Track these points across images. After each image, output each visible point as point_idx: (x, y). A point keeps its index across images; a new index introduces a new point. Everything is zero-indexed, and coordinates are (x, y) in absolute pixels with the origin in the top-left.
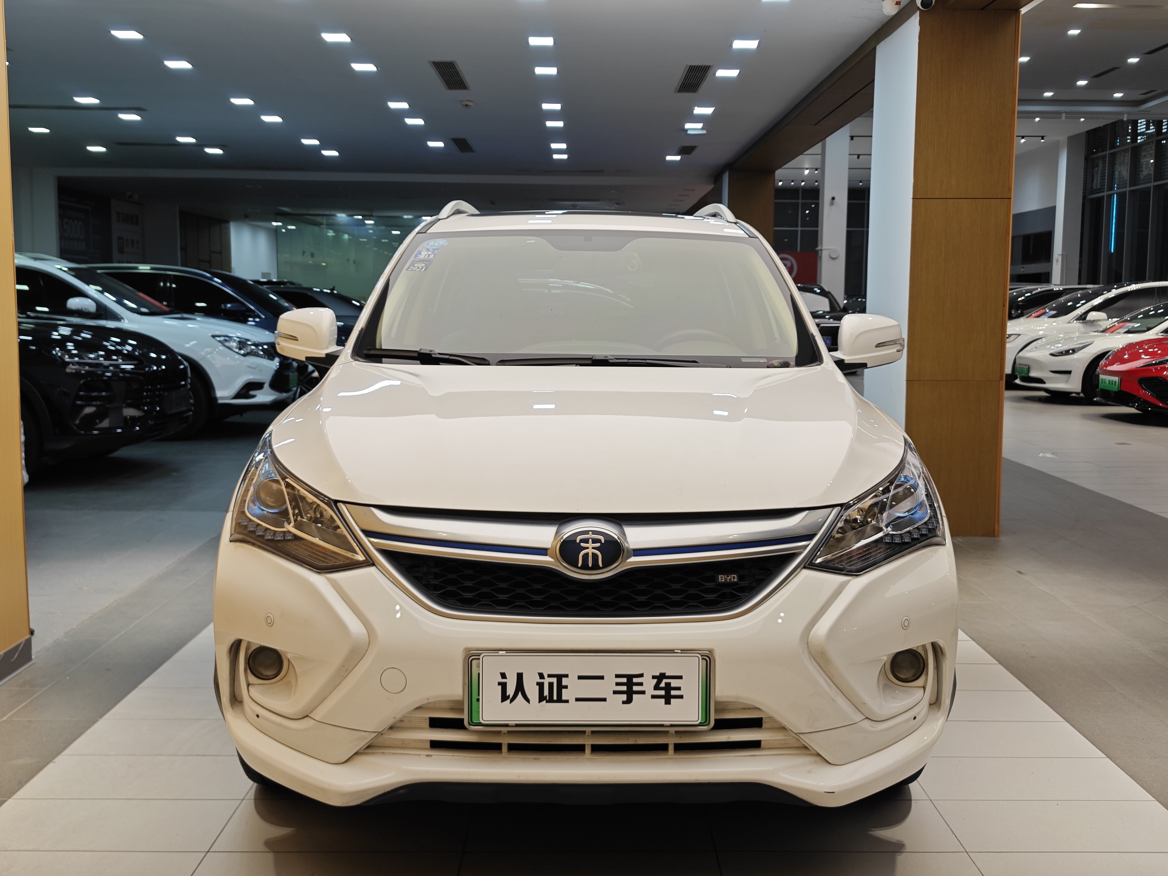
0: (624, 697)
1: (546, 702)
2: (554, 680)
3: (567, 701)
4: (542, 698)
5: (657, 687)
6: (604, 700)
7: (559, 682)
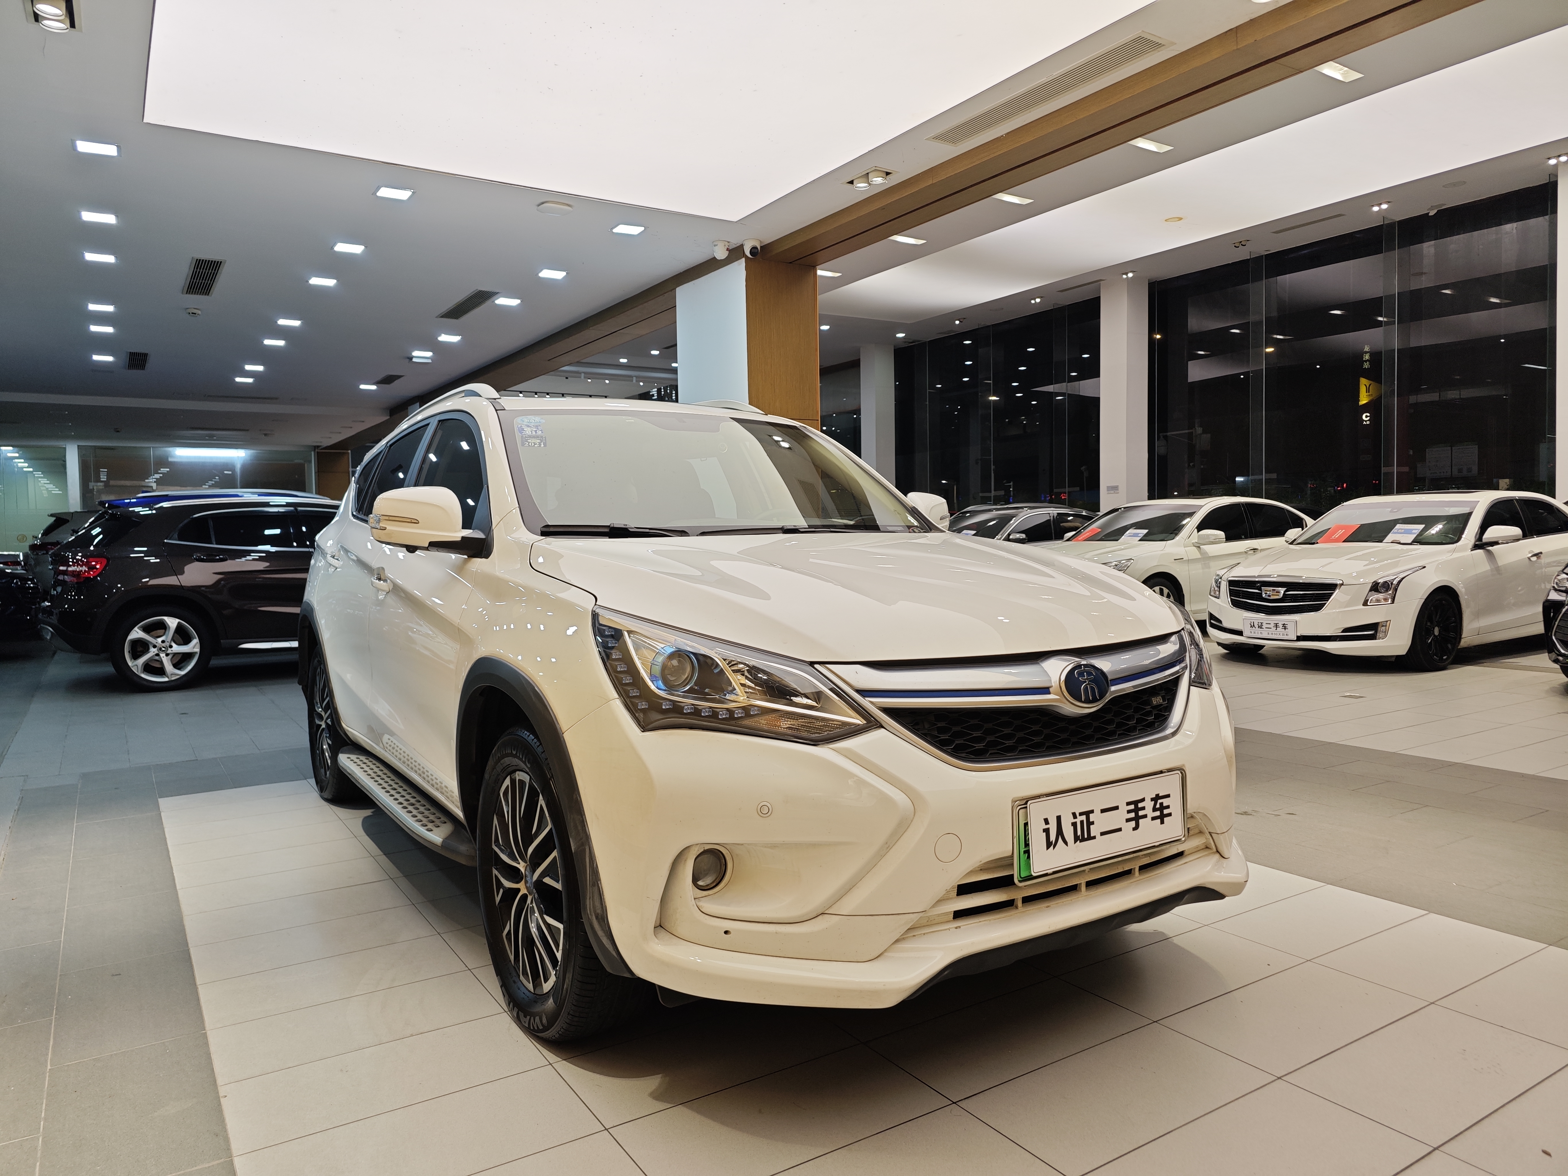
0: (1133, 824)
1: (1080, 842)
2: (1084, 818)
3: (1094, 838)
4: (1077, 838)
5: (1154, 810)
6: (1120, 830)
7: (1088, 818)
